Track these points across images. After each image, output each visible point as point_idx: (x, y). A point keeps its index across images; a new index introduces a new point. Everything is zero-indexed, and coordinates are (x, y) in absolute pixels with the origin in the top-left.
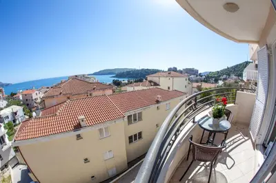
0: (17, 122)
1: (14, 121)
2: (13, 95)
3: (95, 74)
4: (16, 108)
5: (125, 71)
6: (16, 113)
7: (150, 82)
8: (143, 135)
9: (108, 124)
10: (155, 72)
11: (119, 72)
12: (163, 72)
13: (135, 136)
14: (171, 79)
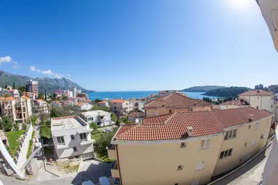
0: (102, 125)
1: (98, 124)
2: (97, 101)
3: (185, 90)
4: (102, 113)
5: (215, 88)
6: (102, 117)
7: (242, 101)
8: (232, 152)
9: (210, 137)
10: (243, 90)
11: (209, 89)
12: (251, 90)
13: (226, 152)
14: (260, 98)
